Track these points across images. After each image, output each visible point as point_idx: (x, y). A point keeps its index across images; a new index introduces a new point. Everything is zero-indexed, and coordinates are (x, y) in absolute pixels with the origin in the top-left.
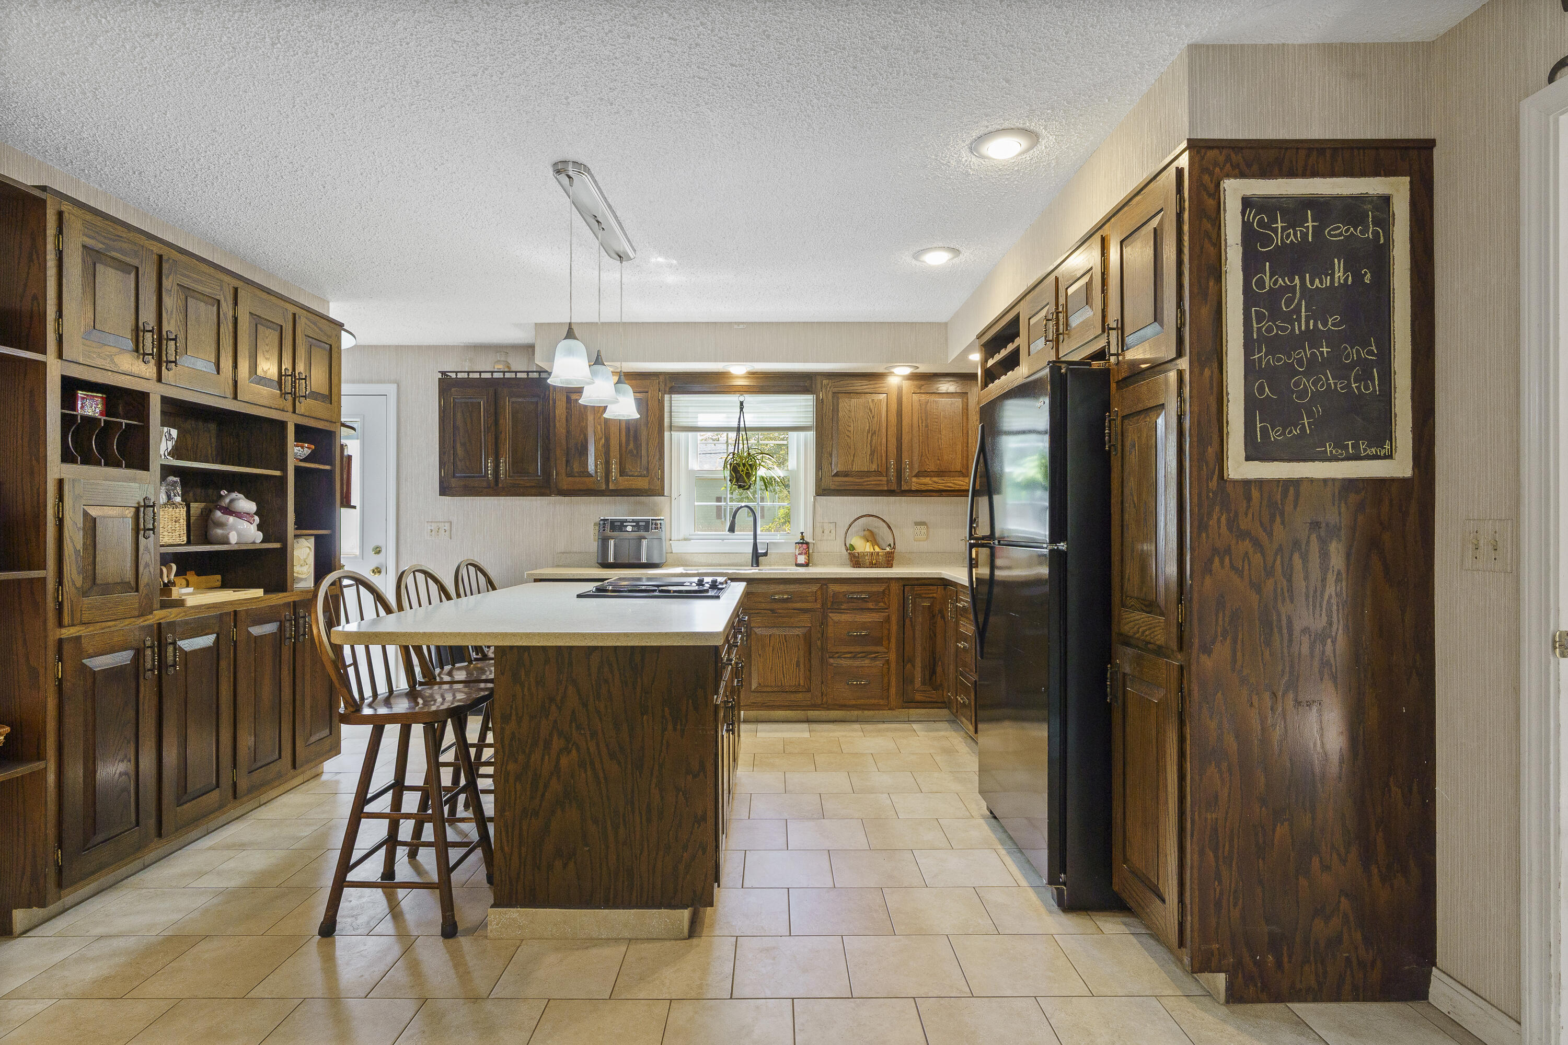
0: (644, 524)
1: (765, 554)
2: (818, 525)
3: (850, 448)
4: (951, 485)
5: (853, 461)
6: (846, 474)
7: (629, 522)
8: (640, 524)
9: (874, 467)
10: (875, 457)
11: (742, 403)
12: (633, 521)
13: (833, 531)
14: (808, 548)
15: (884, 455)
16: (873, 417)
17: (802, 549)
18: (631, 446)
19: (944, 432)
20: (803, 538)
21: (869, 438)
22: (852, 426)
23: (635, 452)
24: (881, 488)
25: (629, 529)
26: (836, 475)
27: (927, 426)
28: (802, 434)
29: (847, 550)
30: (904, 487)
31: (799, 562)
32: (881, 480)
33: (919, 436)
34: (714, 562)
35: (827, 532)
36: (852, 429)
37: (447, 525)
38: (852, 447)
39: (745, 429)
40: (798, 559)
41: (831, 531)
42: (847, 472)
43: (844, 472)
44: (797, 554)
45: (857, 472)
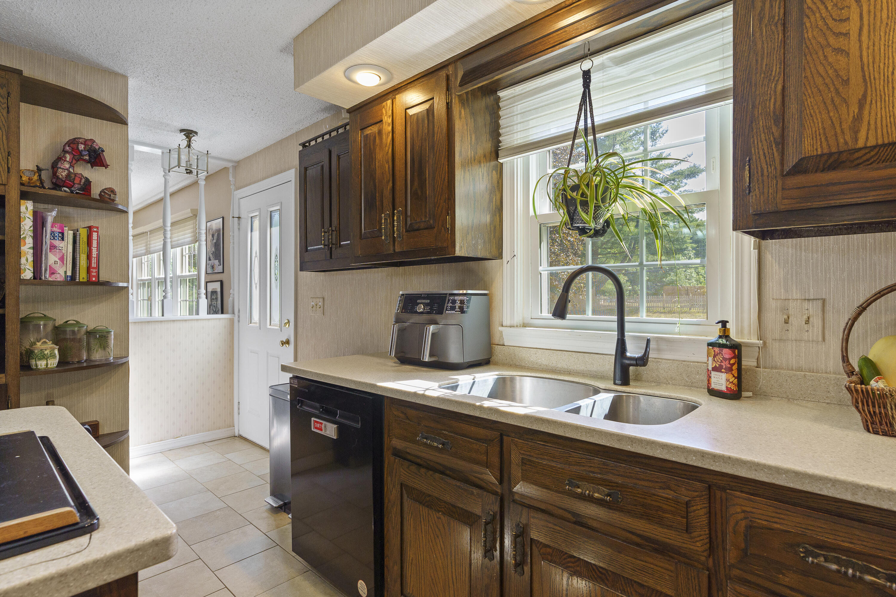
0: (439, 300)
2: (771, 304)
5: (858, 119)
6: (831, 162)
7: (424, 298)
8: (435, 301)
11: (587, 76)
12: (428, 297)
13: (816, 321)
14: (739, 358)
17: (719, 358)
20: (725, 334)
25: (421, 308)
26: (800, 169)
29: (851, 373)
31: (713, 386)
35: (797, 321)
37: (321, 300)
38: (857, 83)
40: (713, 380)
41: (807, 322)
42: (831, 154)
43: (822, 155)
44: (710, 369)
45: (874, 147)
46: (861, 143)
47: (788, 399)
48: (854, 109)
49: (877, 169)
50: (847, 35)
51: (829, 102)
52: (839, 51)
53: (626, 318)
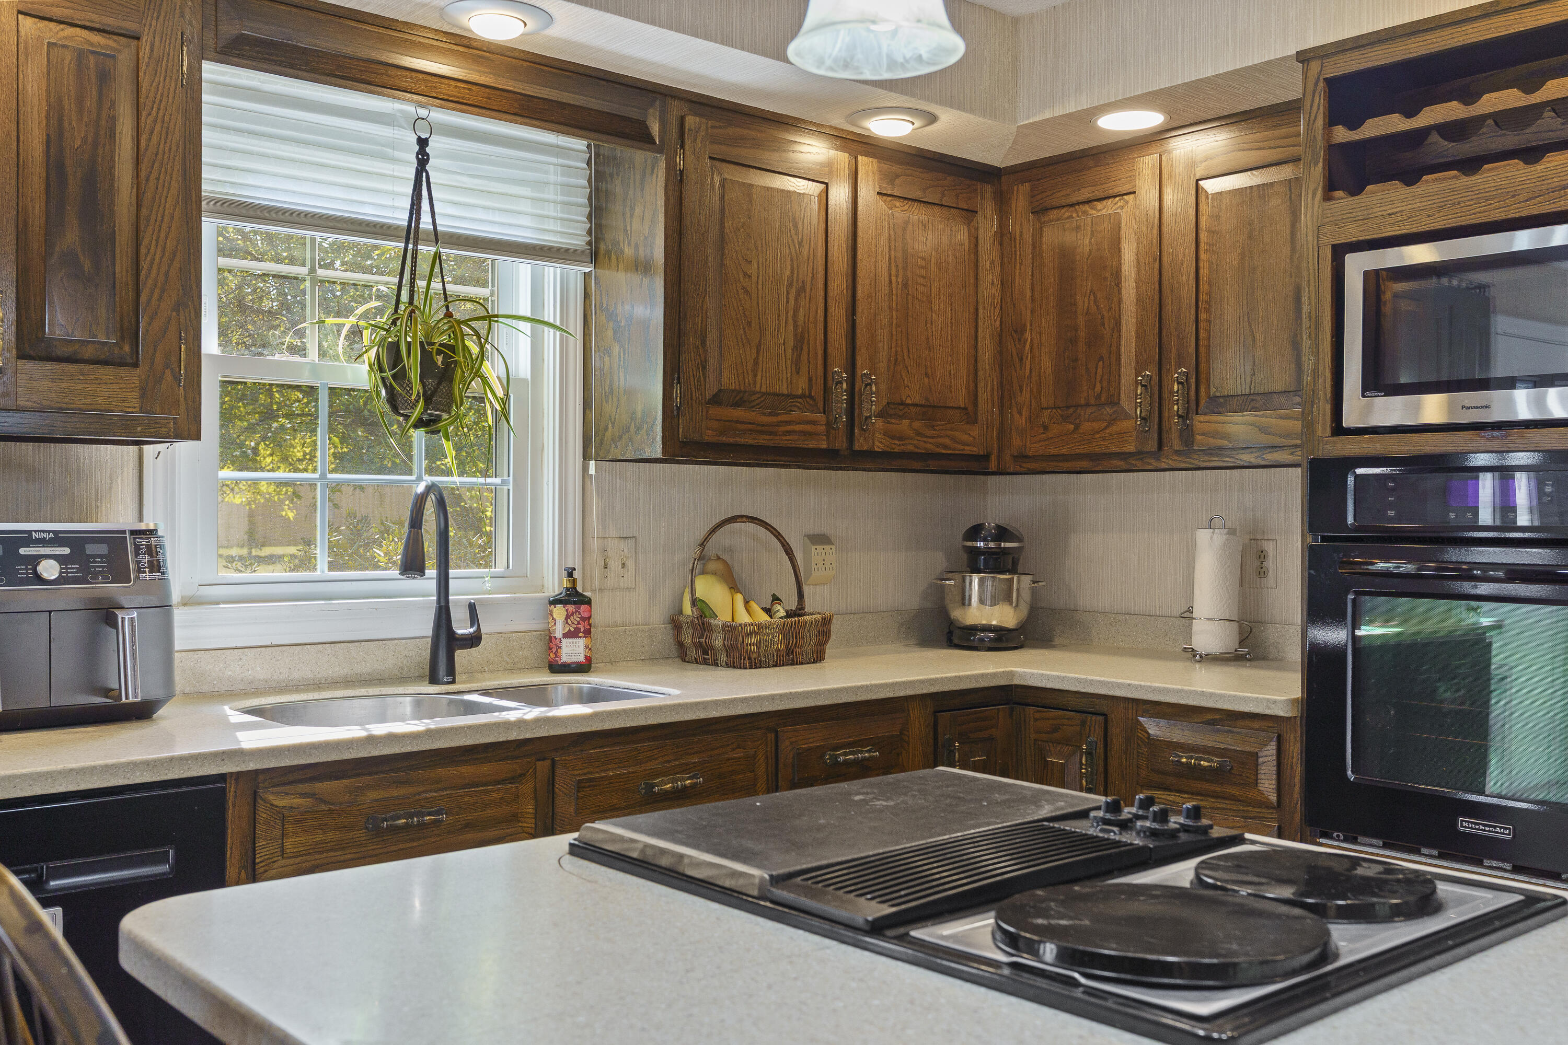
0: (103, 549)
1: (474, 640)
3: (749, 324)
4: (947, 441)
5: (756, 363)
6: (739, 399)
7: (43, 542)
8: (90, 549)
9: (801, 385)
10: (804, 357)
11: (423, 143)
12: (58, 539)
13: (630, 564)
14: (590, 614)
15: (820, 352)
16: (800, 244)
17: (575, 618)
18: (71, 237)
19: (936, 305)
21: (792, 302)
22: (755, 263)
23: (87, 265)
24: (812, 444)
25: (48, 568)
26: (716, 400)
27: (905, 285)
28: (552, 272)
30: (861, 444)
32: (813, 423)
33: (890, 308)
34: (296, 675)
35: (614, 565)
36: (753, 270)
38: (755, 326)
39: (436, 236)
41: (623, 565)
42: (740, 392)
43: (733, 391)
44: (559, 634)
45: (764, 394)
46: (758, 389)
47: (611, 662)
48: (754, 352)
49: (764, 415)
50: (750, 277)
51: (739, 338)
52: (746, 292)
53: (452, 572)
